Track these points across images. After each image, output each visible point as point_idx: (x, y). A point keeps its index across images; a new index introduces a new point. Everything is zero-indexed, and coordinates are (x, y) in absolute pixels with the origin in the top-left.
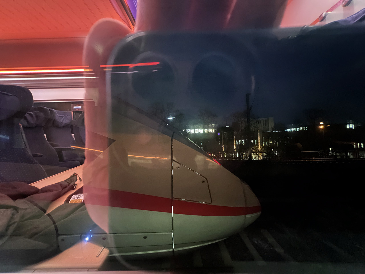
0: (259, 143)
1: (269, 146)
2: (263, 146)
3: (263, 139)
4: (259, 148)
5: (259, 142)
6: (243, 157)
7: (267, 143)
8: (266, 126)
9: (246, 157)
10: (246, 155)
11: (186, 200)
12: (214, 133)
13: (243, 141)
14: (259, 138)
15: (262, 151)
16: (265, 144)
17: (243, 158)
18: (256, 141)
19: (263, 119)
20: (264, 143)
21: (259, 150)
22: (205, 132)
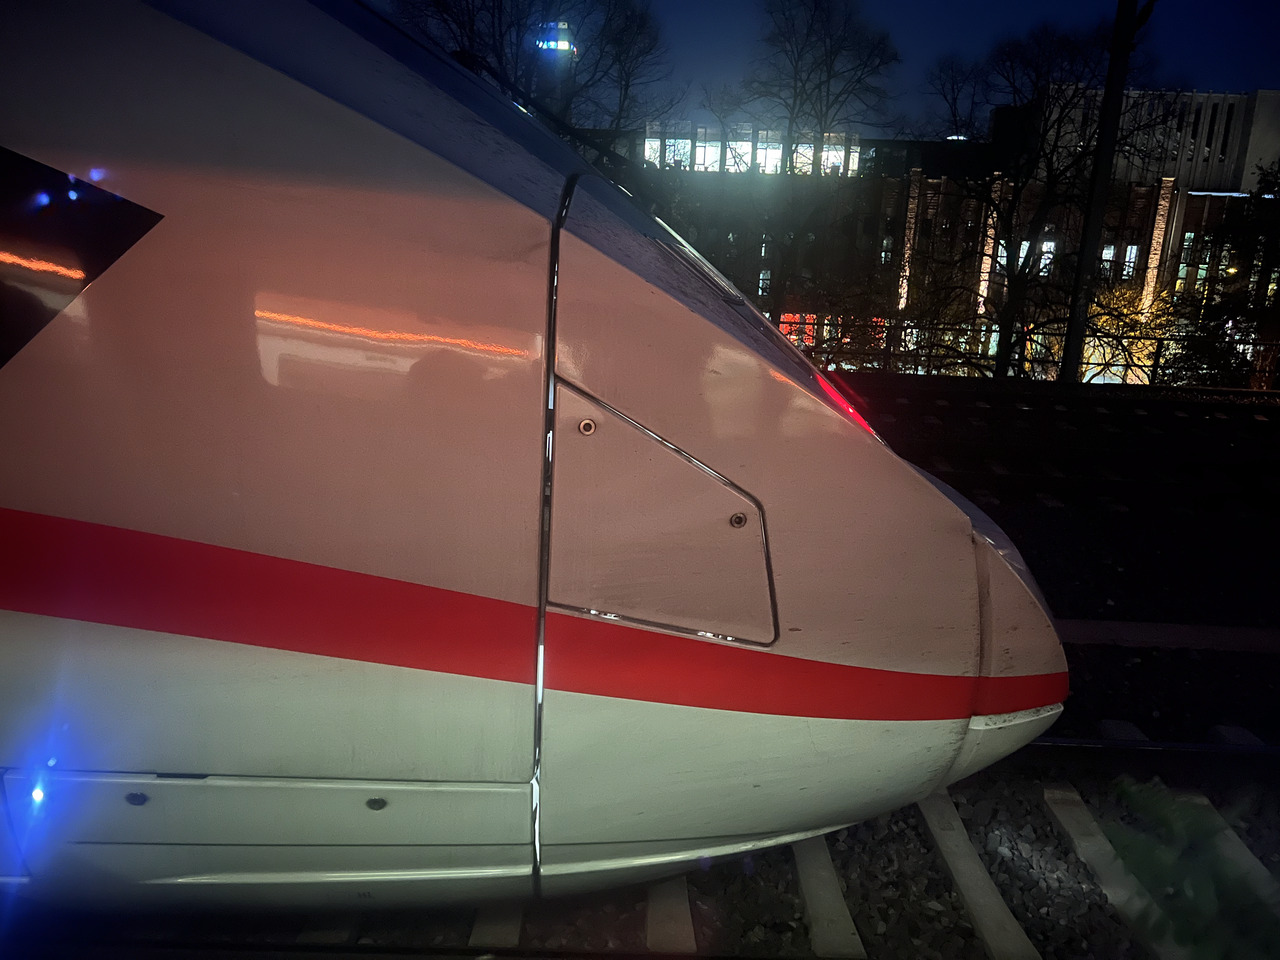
0: (1151, 275)
1: (1210, 299)
2: (1172, 293)
3: (1183, 239)
4: (1147, 300)
5: (1154, 261)
6: (1023, 358)
7: (1202, 273)
8: (1223, 152)
9: (1042, 361)
10: (1048, 349)
11: (624, 618)
12: (856, 179)
13: (1048, 246)
14: (1158, 236)
15: (1160, 326)
16: (1191, 279)
17: (1027, 365)
18: (1132, 252)
19: (1217, 97)
20: (1183, 270)
21: (1142, 319)
22: (792, 168)
